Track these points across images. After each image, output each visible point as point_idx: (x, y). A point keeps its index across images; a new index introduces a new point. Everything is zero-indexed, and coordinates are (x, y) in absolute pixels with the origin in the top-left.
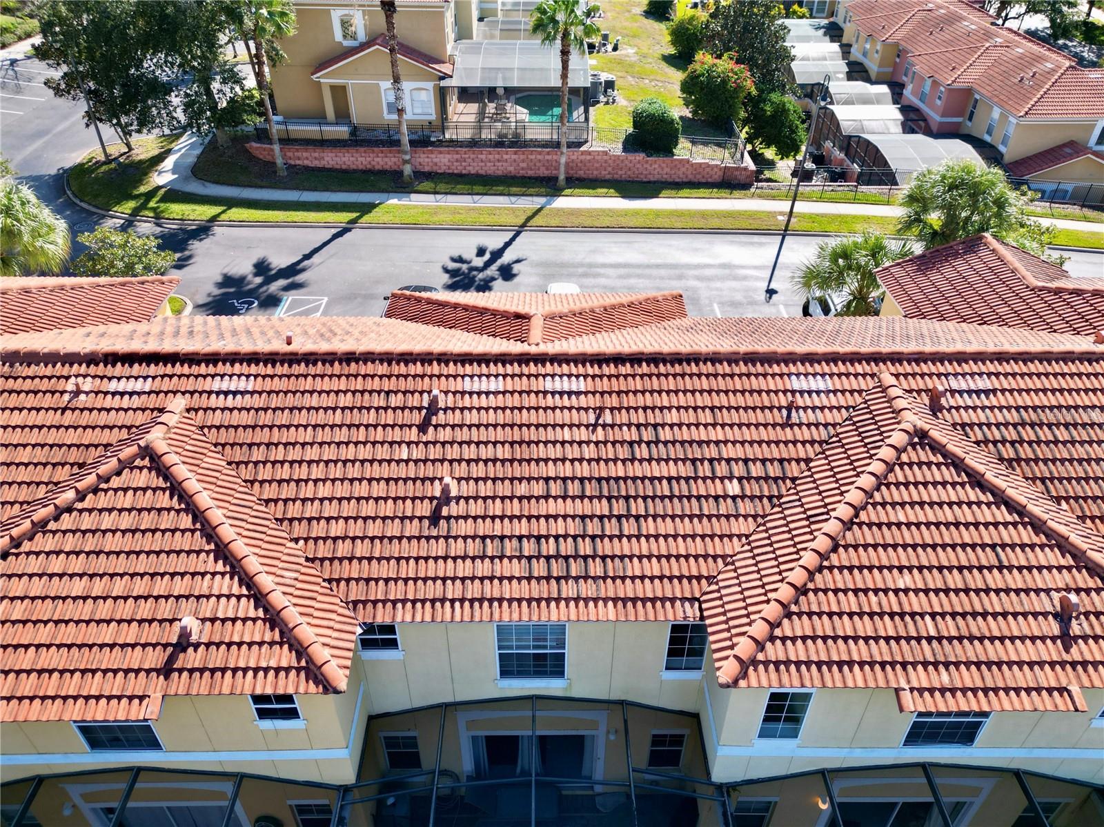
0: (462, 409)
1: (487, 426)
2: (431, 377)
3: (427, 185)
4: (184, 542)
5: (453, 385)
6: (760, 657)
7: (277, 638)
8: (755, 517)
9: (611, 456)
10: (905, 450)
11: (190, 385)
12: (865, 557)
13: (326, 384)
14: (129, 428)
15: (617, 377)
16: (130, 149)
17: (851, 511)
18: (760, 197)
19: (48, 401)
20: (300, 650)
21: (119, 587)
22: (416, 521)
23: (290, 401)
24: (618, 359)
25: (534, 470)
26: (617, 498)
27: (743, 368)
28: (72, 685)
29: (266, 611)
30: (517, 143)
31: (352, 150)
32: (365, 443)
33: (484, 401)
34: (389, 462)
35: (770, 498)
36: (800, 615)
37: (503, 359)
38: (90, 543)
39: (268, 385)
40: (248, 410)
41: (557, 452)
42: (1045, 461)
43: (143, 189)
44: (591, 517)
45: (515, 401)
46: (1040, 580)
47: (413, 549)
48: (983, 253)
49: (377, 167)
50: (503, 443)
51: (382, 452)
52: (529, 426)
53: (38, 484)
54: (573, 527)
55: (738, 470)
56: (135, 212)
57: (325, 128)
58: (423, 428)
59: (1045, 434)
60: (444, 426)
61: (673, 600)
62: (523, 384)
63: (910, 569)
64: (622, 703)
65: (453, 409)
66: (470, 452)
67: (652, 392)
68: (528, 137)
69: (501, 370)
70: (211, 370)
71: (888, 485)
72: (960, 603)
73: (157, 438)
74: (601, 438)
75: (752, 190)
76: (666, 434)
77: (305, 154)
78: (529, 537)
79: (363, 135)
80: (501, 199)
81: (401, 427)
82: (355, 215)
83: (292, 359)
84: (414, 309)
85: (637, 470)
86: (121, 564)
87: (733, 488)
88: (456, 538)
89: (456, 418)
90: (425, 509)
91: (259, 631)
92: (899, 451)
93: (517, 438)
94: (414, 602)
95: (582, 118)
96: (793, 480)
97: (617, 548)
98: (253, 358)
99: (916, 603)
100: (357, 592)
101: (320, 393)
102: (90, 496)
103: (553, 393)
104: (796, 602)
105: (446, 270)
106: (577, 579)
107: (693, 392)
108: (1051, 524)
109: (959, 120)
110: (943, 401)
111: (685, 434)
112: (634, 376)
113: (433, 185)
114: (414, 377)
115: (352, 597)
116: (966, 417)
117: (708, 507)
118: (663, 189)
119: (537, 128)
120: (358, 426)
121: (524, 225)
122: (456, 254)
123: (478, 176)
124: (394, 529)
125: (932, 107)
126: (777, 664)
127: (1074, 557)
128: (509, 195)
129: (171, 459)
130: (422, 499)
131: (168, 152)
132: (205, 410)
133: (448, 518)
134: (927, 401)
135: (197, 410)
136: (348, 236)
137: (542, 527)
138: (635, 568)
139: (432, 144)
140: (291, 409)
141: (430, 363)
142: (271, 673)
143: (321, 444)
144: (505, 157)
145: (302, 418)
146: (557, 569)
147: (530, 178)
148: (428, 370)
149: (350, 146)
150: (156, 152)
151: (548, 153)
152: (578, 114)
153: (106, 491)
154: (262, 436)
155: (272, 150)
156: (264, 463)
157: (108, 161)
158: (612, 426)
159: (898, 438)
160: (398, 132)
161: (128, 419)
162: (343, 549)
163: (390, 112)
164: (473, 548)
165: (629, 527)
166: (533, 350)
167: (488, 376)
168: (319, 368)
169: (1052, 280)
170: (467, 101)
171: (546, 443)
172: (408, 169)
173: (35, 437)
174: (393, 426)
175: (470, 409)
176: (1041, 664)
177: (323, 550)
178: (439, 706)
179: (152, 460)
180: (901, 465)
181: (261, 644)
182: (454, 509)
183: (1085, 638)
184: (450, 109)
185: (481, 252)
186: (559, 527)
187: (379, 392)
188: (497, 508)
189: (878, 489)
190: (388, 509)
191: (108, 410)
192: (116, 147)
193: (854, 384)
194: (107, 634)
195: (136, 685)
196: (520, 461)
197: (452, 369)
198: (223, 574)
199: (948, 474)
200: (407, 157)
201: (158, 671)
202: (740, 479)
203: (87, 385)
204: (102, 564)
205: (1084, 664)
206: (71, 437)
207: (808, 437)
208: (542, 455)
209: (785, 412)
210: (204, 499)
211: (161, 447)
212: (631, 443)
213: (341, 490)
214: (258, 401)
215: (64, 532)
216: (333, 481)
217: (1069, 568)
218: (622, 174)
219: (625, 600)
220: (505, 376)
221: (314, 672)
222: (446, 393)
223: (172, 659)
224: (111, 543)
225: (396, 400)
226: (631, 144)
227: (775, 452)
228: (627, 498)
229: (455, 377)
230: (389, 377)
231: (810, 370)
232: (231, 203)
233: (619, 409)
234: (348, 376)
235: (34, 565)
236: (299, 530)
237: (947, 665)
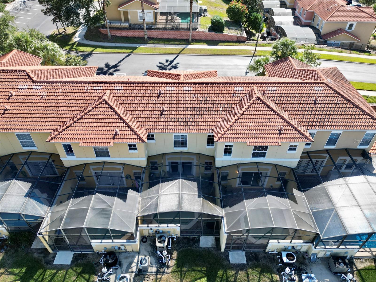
0: (166, 94)
1: (171, 97)
2: (159, 87)
3: (151, 41)
4: (114, 117)
5: (164, 89)
6: (222, 137)
7: (133, 133)
8: (225, 114)
9: (197, 103)
10: (255, 101)
11: (110, 88)
12: (244, 120)
13: (138, 88)
14: (99, 96)
15: (199, 87)
16: (65, 30)
17: (243, 112)
18: (247, 45)
19: (81, 91)
20: (138, 135)
21: (103, 124)
22: (158, 115)
23: (131, 91)
24: (199, 83)
25: (181, 106)
26: (198, 111)
27: (225, 85)
28: (97, 140)
29: (131, 129)
30: (177, 29)
31: (130, 31)
32: (147, 100)
33: (171, 92)
34: (152, 104)
35: (228, 111)
36: (230, 130)
37: (175, 83)
38: (96, 117)
39: (126, 88)
40: (122, 93)
41: (186, 102)
42: (284, 104)
43: (71, 43)
44: (192, 115)
45: (177, 92)
46: (277, 124)
47: (157, 120)
48: (288, 61)
49: (137, 36)
50: (175, 100)
51: (150, 102)
52: (180, 97)
53: (82, 107)
54: (189, 116)
55: (222, 106)
56: (70, 49)
57: (122, 24)
58: (158, 97)
59: (286, 99)
60: (163, 97)
61: (207, 129)
62: (179, 88)
63: (252, 122)
64: (198, 153)
65: (164, 94)
66: (168, 102)
67: (206, 90)
68: (181, 27)
69: (174, 86)
70: (114, 85)
71: (251, 108)
72: (261, 128)
73: (105, 98)
74: (195, 99)
75: (246, 43)
76: (208, 99)
77: (116, 32)
78: (180, 118)
79: (132, 26)
80: (173, 45)
81: (154, 97)
82: (131, 50)
83: (131, 83)
84: (154, 74)
85: (202, 106)
86: (102, 121)
87: (221, 109)
88: (166, 118)
89: (165, 95)
90: (159, 113)
91: (130, 132)
92: (254, 101)
93: (178, 99)
94: (158, 129)
95: (197, 21)
96: (233, 107)
97: (197, 120)
98: (122, 83)
99: (252, 128)
100: (147, 127)
101: (137, 90)
102: (94, 109)
103: (185, 90)
104: (230, 128)
105: (158, 66)
106: (189, 125)
107: (214, 90)
108: (281, 114)
109: (310, 21)
110: (266, 92)
111: (212, 99)
112: (202, 87)
113: (153, 42)
114: (156, 87)
115: (146, 128)
116: (270, 95)
117: (216, 113)
118: (219, 43)
119: (183, 24)
120: (145, 97)
121: (179, 53)
122: (160, 62)
123: (166, 39)
124: (153, 116)
125: (302, 17)
126: (225, 138)
127: (284, 120)
128: (175, 44)
129: (109, 102)
130: (159, 111)
131: (77, 31)
132: (114, 93)
133: (164, 114)
134: (263, 92)
135: (112, 93)
136: (130, 56)
137: (183, 116)
138: (201, 124)
139: (153, 29)
140: (131, 93)
141: (159, 84)
142: (133, 139)
143: (138, 100)
144: (174, 33)
145: (134, 95)
146: (185, 124)
147: (181, 39)
148: (159, 85)
149: (129, 30)
150: (73, 31)
151: (186, 32)
152: (195, 20)
153: (97, 108)
154: (126, 98)
155: (107, 31)
156: (127, 104)
157: (60, 34)
158: (197, 97)
159: (254, 99)
160: (143, 25)
161: (98, 95)
162: (144, 120)
163: (140, 19)
164: (169, 120)
165: (200, 116)
166: (181, 81)
167: (171, 87)
168: (136, 85)
169: (303, 67)
170: (162, 16)
171: (183, 100)
172: (146, 37)
173: (80, 98)
174: (152, 97)
175: (168, 94)
176: (274, 138)
177: (140, 120)
178: (162, 154)
179: (105, 102)
180: (254, 104)
181: (130, 134)
182: (165, 113)
183: (283, 134)
184: (158, 18)
185: (167, 61)
186: (186, 116)
187: (149, 90)
188: (174, 113)
189: (249, 108)
190: (152, 112)
191: (94, 93)
192: (61, 30)
193: (248, 89)
194: (102, 132)
195: (109, 140)
196: (178, 104)
197: (164, 85)
198: (122, 123)
199: (263, 105)
200: (146, 33)
201: (112, 138)
202: (222, 107)
203: (89, 88)
204: (99, 121)
205: (282, 138)
206: (87, 98)
207: (237, 99)
208: (183, 103)
209: (233, 94)
210: (116, 109)
211: (107, 100)
212: (201, 101)
213: (142, 109)
214: (124, 92)
215: (91, 115)
216: (141, 107)
217: (283, 122)
218: (208, 38)
219: (198, 129)
220: (175, 87)
221: (141, 139)
222: (163, 90)
223: (114, 136)
224: (99, 117)
225: (152, 92)
226: (211, 29)
227: (230, 102)
228: (200, 111)
229: (165, 87)
230: (151, 87)
231: (239, 86)
232: (96, 47)
233: (199, 94)
234: (142, 87)
235: (85, 121)
236: (135, 116)
237: (256, 138)
